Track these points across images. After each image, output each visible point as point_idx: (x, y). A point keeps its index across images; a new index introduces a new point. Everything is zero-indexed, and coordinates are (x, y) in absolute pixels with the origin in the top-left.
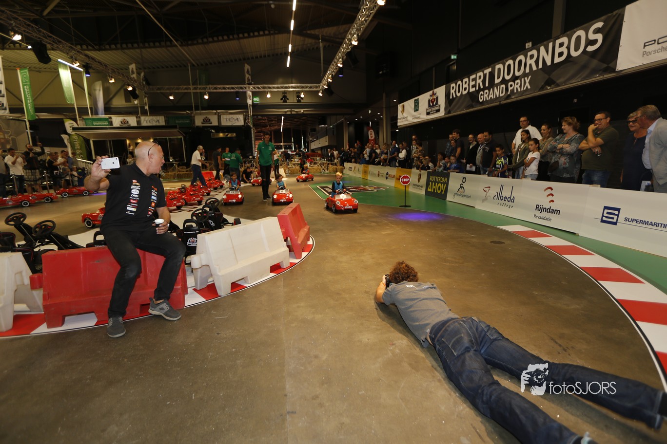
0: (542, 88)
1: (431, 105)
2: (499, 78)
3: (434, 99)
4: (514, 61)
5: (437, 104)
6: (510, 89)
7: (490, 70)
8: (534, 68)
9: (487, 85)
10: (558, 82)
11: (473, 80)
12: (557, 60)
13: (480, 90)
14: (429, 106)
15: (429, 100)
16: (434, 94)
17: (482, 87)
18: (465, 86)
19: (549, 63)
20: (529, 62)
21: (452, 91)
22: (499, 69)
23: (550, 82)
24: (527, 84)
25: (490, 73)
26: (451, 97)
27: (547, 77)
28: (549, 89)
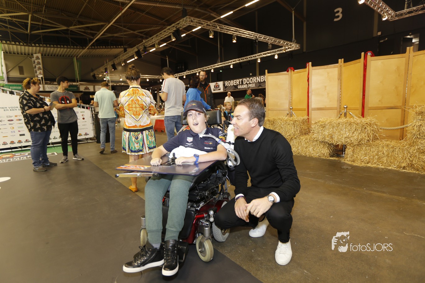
0: (258, 87)
1: (216, 87)
2: (245, 82)
3: (218, 86)
4: (250, 78)
5: (219, 87)
6: (249, 86)
7: (241, 80)
8: (256, 82)
9: (241, 84)
10: (262, 86)
11: (235, 82)
12: (262, 81)
13: (238, 85)
14: (215, 87)
15: (215, 86)
16: (217, 83)
17: (239, 84)
18: (232, 83)
19: (260, 81)
20: (254, 80)
21: (226, 84)
22: (245, 80)
23: (260, 86)
24: (254, 85)
25: (242, 81)
26: (226, 86)
27: (259, 84)
28: (260, 88)
